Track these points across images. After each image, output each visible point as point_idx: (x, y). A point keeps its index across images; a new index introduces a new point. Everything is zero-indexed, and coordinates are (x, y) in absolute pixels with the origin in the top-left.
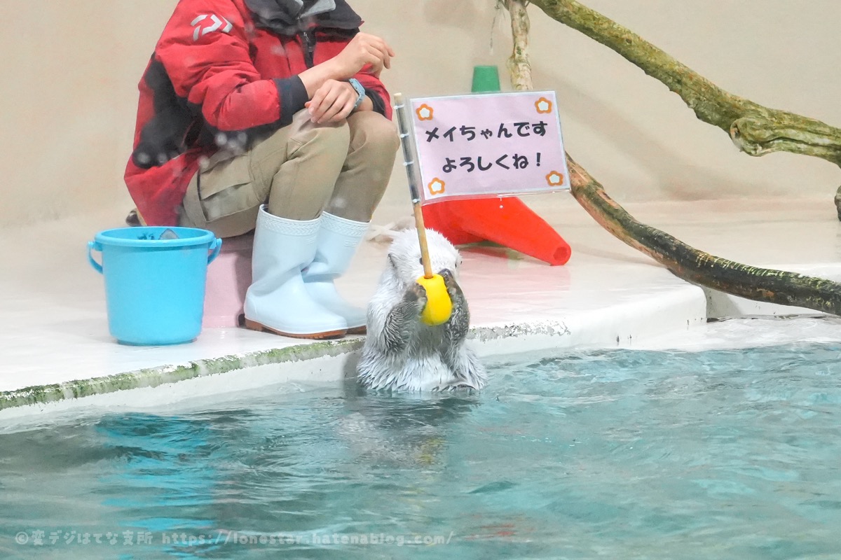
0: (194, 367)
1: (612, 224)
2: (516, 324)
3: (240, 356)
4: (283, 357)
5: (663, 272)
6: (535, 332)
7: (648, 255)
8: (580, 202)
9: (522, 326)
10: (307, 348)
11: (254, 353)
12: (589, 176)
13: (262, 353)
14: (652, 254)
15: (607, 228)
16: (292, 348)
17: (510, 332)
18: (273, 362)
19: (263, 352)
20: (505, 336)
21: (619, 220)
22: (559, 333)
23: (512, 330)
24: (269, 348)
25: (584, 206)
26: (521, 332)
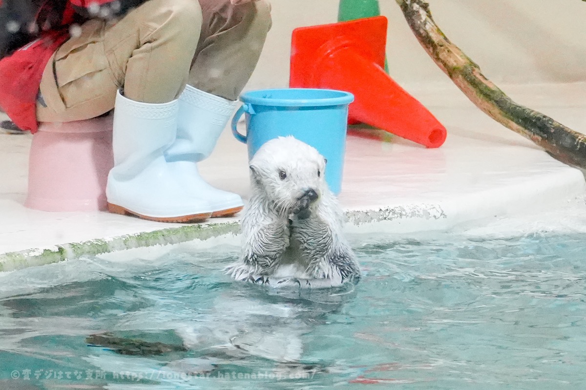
0: (61, 250)
1: (488, 105)
2: (391, 207)
3: (108, 239)
4: (151, 241)
5: (541, 154)
6: (410, 215)
7: (526, 137)
8: (457, 84)
9: (397, 209)
10: (176, 231)
11: (123, 237)
12: (465, 56)
13: (130, 237)
14: (530, 136)
15: (484, 110)
16: (160, 231)
17: (385, 215)
18: (142, 246)
19: (131, 235)
20: (379, 220)
21: (496, 102)
22: (435, 216)
23: (387, 214)
24: (138, 232)
25: (460, 87)
26: (396, 215)
